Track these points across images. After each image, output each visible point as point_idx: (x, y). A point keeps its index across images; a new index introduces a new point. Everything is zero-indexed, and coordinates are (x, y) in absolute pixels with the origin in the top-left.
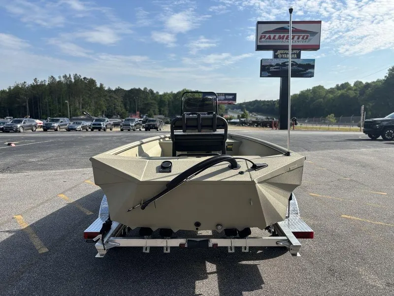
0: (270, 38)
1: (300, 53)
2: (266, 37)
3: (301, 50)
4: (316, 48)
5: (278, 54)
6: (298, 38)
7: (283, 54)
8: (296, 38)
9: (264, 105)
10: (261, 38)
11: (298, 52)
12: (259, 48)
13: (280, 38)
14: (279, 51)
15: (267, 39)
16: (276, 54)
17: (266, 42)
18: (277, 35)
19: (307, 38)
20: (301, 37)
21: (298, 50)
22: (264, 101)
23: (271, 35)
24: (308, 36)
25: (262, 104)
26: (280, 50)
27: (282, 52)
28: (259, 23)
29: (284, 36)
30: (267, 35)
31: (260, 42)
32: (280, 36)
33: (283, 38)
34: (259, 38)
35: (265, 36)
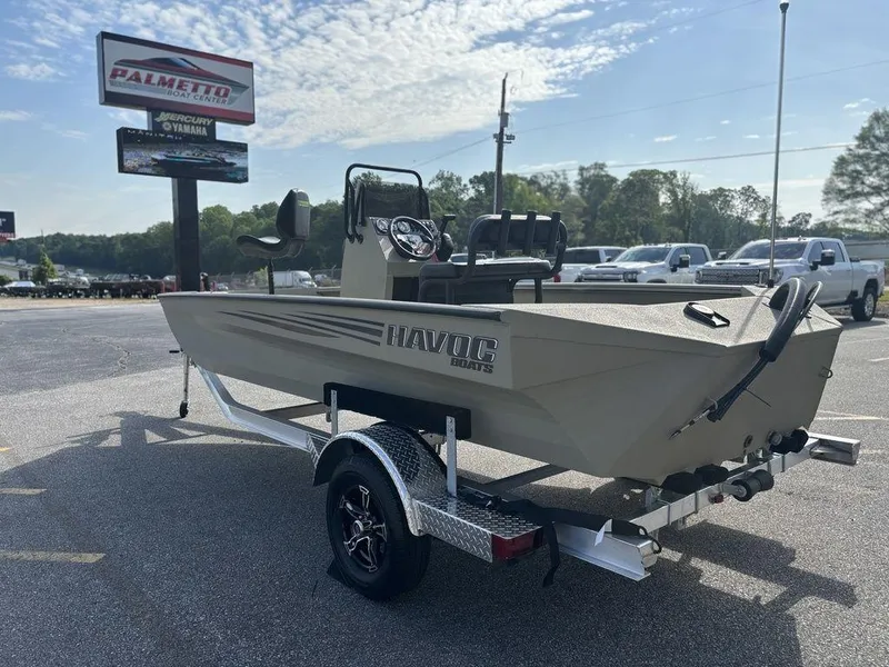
0: (137, 78)
1: (213, 125)
2: (129, 75)
3: (215, 119)
4: (247, 119)
5: (162, 122)
6: (207, 92)
7: (176, 122)
8: (202, 89)
9: (83, 246)
10: (114, 75)
11: (209, 123)
12: (111, 99)
13: (164, 84)
14: (163, 114)
15: (130, 79)
16: (158, 120)
17: (130, 87)
18: (156, 76)
19: (226, 95)
20: (213, 90)
21: (210, 118)
22: (82, 238)
23: (141, 71)
24: (227, 90)
25: (78, 244)
26: (166, 111)
27: (172, 117)
28: (105, 35)
29: (172, 81)
30: (131, 71)
31: (112, 84)
32: (162, 79)
33: (171, 86)
34: (108, 73)
35: (124, 73)
